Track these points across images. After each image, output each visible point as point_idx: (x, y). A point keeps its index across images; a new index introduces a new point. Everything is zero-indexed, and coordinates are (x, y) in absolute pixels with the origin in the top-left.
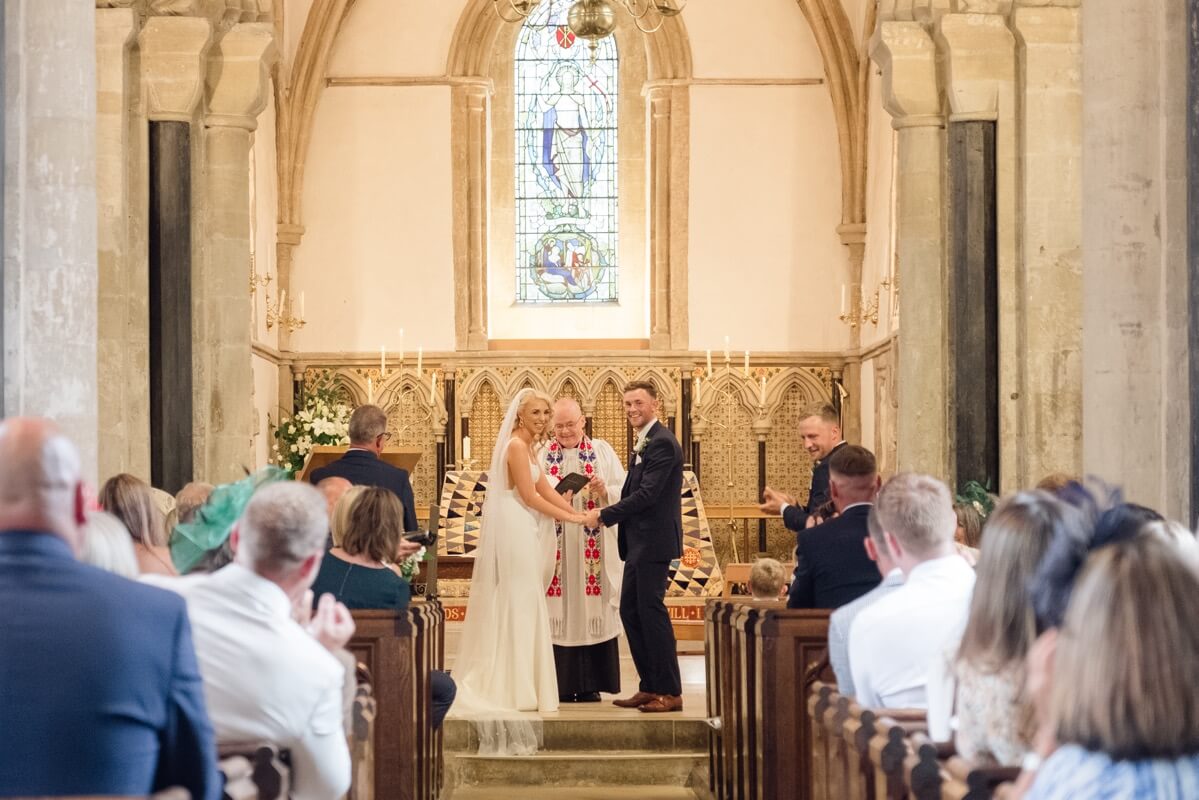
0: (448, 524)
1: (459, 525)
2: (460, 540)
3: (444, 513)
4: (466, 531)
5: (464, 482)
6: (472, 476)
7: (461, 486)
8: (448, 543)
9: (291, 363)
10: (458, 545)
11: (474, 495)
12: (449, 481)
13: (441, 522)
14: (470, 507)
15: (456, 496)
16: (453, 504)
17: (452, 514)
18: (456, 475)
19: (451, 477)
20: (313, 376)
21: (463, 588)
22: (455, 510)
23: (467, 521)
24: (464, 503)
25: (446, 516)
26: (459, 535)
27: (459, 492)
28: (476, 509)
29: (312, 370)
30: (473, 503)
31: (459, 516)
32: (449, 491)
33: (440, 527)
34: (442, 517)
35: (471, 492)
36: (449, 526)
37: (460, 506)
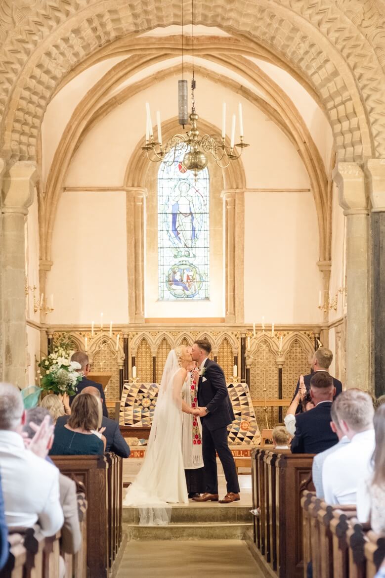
1: (130, 410)
2: (131, 417)
3: (123, 404)
4: (134, 413)
5: (133, 389)
6: (137, 386)
7: (131, 391)
9: (46, 330)
10: (130, 420)
11: (138, 395)
12: (125, 388)
13: (121, 409)
14: (136, 401)
15: (129, 396)
16: (127, 400)
17: (127, 405)
18: (129, 385)
19: (127, 387)
20: (57, 336)
21: (132, 441)
22: (128, 403)
23: (134, 408)
24: (133, 399)
25: (124, 405)
26: (130, 415)
27: (130, 394)
28: (139, 402)
29: (57, 333)
30: (137, 399)
31: (130, 406)
32: (125, 393)
33: (121, 411)
34: (122, 406)
35: (136, 394)
36: (125, 411)
37: (131, 401)
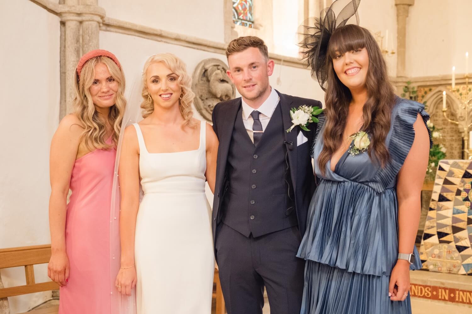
0: (438, 207)
1: (448, 209)
2: (449, 221)
3: (435, 197)
4: (454, 214)
5: (455, 170)
6: (461, 165)
7: (451, 174)
8: (437, 223)
9: (406, 85)
10: (446, 226)
11: (462, 182)
12: (441, 169)
13: (432, 205)
14: (459, 193)
15: (446, 182)
16: (444, 190)
17: (442, 199)
18: (447, 163)
19: (444, 166)
20: (423, 93)
21: (449, 265)
22: (445, 194)
23: (455, 205)
24: (454, 188)
25: (437, 199)
26: (447, 217)
27: (449, 179)
28: (464, 195)
29: (422, 89)
30: (462, 189)
31: (448, 200)
32: (440, 178)
33: (431, 209)
34: (433, 200)
35: (460, 180)
36: (439, 209)
37: (448, 191)
